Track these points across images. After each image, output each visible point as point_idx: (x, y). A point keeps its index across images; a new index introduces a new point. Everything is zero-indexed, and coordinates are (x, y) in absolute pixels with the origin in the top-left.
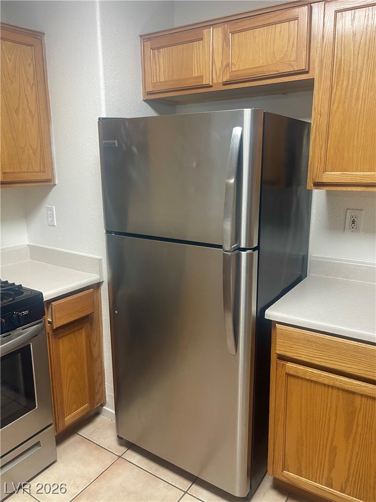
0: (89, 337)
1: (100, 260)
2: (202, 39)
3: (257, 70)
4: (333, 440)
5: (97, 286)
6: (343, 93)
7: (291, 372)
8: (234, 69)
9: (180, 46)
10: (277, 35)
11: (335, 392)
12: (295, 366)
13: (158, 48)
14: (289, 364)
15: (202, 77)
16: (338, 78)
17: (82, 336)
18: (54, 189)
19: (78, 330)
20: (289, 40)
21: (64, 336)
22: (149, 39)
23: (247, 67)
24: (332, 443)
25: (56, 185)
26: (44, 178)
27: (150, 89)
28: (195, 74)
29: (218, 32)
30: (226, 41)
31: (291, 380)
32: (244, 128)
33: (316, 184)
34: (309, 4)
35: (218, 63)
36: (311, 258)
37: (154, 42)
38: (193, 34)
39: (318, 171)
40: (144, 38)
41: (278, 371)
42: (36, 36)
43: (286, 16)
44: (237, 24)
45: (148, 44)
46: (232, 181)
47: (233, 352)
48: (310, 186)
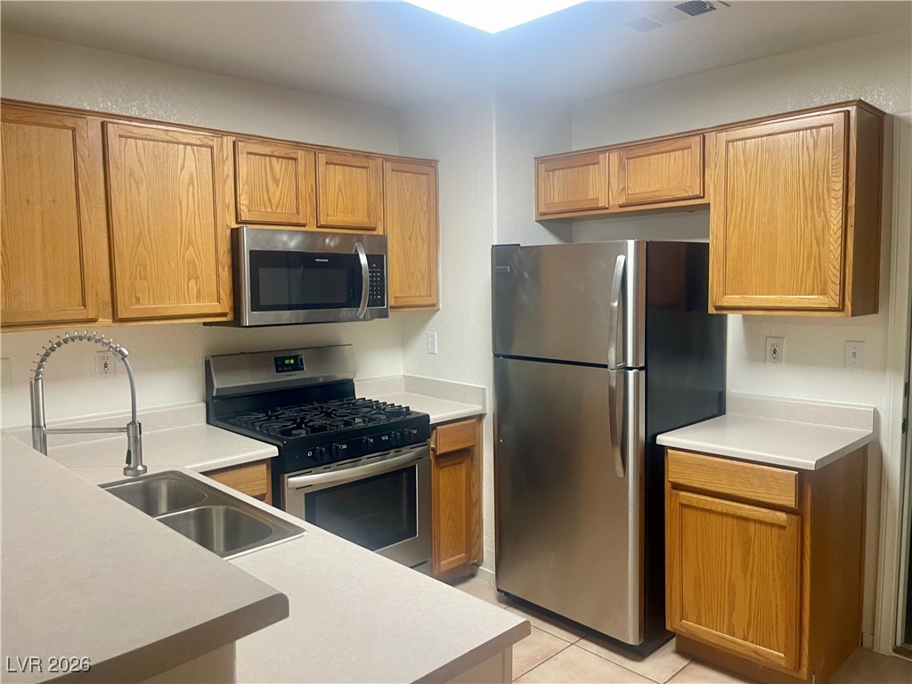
0: (469, 474)
1: (484, 390)
2: (598, 163)
3: (653, 194)
4: (730, 576)
5: (480, 417)
6: (738, 218)
7: (685, 502)
8: (630, 192)
9: (576, 169)
10: (672, 162)
11: (730, 520)
12: (688, 494)
13: (553, 171)
14: (683, 493)
15: (598, 199)
16: (732, 204)
17: (462, 470)
18: (437, 314)
19: (459, 463)
20: (683, 167)
21: (445, 467)
22: (543, 162)
23: (643, 190)
24: (730, 580)
25: (439, 310)
26: (430, 302)
27: (543, 210)
28: (591, 196)
29: (614, 157)
30: (622, 166)
31: (686, 511)
32: (628, 259)
33: (717, 308)
34: (702, 134)
35: (614, 187)
36: (728, 395)
37: (549, 164)
38: (589, 157)
39: (718, 295)
40: (539, 160)
41: (672, 501)
42: (431, 164)
43: (679, 144)
44: (632, 150)
45: (543, 166)
46: (616, 304)
47: (621, 475)
48: (711, 310)
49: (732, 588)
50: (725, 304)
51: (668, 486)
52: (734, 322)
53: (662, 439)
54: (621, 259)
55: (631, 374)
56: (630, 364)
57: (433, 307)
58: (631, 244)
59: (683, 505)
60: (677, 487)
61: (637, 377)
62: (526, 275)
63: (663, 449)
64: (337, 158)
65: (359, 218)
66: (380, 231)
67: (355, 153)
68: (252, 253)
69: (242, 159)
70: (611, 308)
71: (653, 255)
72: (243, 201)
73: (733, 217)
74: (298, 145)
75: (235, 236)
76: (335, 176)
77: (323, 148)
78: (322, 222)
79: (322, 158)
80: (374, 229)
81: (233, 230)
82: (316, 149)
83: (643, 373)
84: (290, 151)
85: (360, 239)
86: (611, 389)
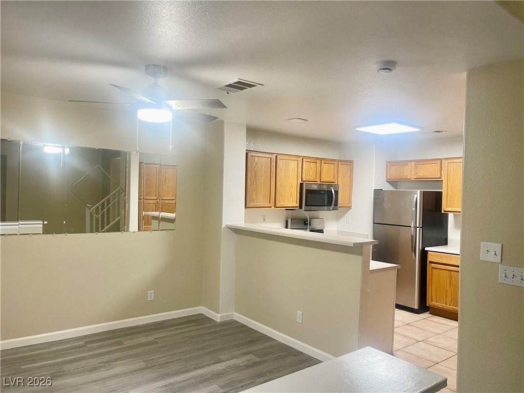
2: (408, 165)
3: (425, 176)
6: (451, 185)
8: (418, 175)
9: (400, 166)
10: (431, 167)
11: (446, 271)
12: (434, 264)
13: (392, 166)
15: (407, 176)
16: (449, 181)
18: (350, 210)
20: (435, 169)
24: (446, 289)
25: (352, 209)
27: (388, 177)
28: (405, 175)
29: (413, 164)
30: (416, 167)
31: (433, 269)
32: (418, 196)
33: (445, 211)
34: (441, 160)
35: (413, 172)
36: (448, 239)
37: (390, 164)
38: (405, 163)
39: (445, 208)
40: (388, 162)
41: (429, 266)
42: (351, 162)
43: (434, 162)
44: (419, 162)
45: (389, 164)
46: (414, 209)
47: (414, 258)
48: (443, 212)
49: (446, 291)
50: (447, 210)
51: (428, 262)
52: (451, 216)
53: (426, 249)
54: (416, 196)
55: (418, 229)
56: (418, 226)
57: (350, 207)
58: (419, 192)
59: (433, 268)
60: (431, 262)
61: (420, 230)
62: (385, 199)
63: (427, 251)
64: (326, 162)
65: (331, 179)
66: (336, 183)
67: (331, 160)
68: (306, 190)
69: (304, 163)
70: (413, 211)
71: (425, 195)
72: (304, 175)
73: (449, 185)
74: (317, 158)
75: (301, 185)
76: (325, 167)
77: (323, 159)
78: (322, 181)
79: (323, 162)
80: (334, 182)
81: (301, 183)
82: (321, 159)
83: (421, 229)
84: (315, 160)
85: (332, 185)
86: (412, 235)
